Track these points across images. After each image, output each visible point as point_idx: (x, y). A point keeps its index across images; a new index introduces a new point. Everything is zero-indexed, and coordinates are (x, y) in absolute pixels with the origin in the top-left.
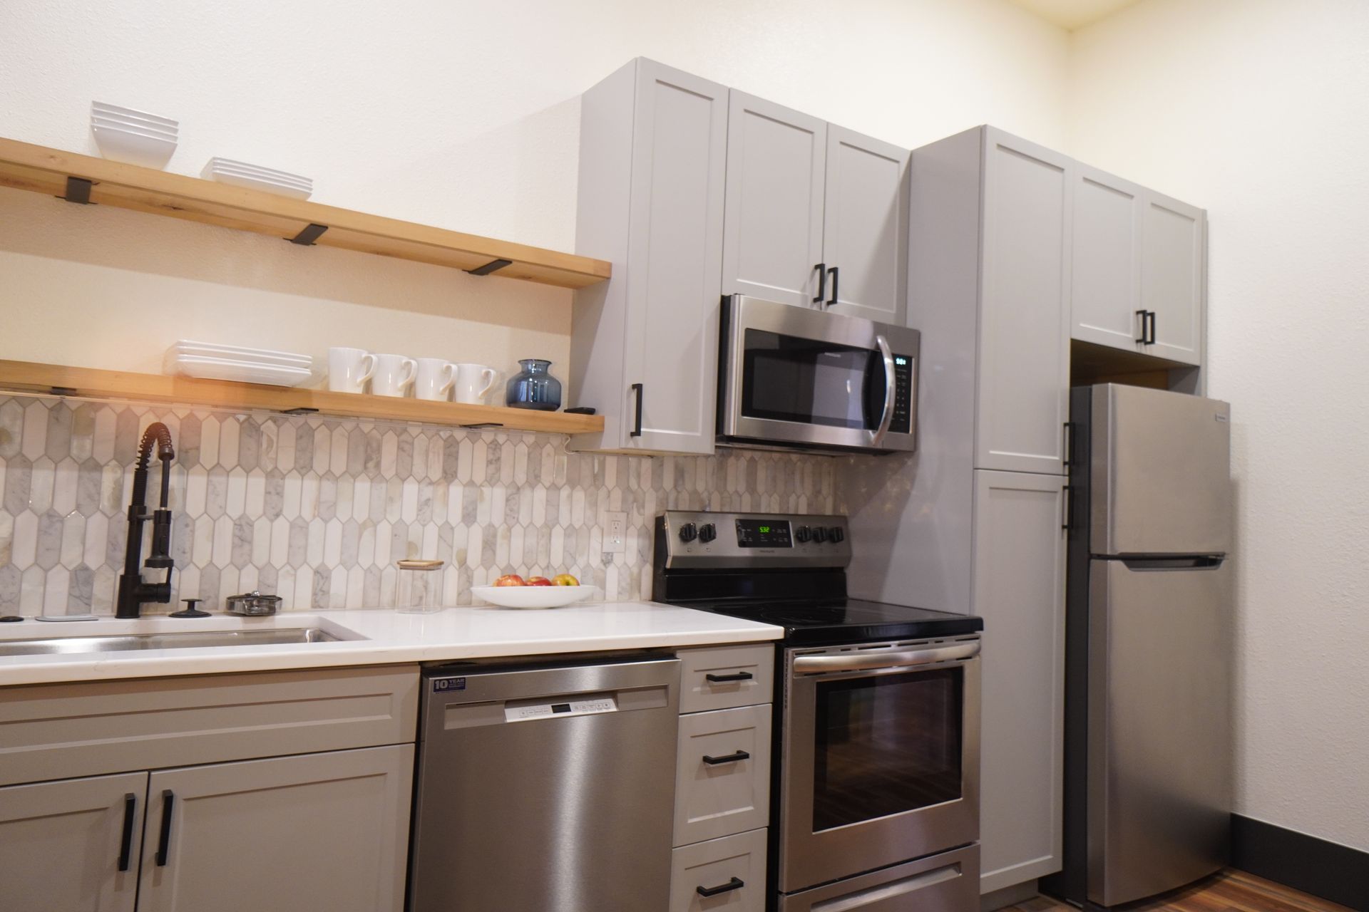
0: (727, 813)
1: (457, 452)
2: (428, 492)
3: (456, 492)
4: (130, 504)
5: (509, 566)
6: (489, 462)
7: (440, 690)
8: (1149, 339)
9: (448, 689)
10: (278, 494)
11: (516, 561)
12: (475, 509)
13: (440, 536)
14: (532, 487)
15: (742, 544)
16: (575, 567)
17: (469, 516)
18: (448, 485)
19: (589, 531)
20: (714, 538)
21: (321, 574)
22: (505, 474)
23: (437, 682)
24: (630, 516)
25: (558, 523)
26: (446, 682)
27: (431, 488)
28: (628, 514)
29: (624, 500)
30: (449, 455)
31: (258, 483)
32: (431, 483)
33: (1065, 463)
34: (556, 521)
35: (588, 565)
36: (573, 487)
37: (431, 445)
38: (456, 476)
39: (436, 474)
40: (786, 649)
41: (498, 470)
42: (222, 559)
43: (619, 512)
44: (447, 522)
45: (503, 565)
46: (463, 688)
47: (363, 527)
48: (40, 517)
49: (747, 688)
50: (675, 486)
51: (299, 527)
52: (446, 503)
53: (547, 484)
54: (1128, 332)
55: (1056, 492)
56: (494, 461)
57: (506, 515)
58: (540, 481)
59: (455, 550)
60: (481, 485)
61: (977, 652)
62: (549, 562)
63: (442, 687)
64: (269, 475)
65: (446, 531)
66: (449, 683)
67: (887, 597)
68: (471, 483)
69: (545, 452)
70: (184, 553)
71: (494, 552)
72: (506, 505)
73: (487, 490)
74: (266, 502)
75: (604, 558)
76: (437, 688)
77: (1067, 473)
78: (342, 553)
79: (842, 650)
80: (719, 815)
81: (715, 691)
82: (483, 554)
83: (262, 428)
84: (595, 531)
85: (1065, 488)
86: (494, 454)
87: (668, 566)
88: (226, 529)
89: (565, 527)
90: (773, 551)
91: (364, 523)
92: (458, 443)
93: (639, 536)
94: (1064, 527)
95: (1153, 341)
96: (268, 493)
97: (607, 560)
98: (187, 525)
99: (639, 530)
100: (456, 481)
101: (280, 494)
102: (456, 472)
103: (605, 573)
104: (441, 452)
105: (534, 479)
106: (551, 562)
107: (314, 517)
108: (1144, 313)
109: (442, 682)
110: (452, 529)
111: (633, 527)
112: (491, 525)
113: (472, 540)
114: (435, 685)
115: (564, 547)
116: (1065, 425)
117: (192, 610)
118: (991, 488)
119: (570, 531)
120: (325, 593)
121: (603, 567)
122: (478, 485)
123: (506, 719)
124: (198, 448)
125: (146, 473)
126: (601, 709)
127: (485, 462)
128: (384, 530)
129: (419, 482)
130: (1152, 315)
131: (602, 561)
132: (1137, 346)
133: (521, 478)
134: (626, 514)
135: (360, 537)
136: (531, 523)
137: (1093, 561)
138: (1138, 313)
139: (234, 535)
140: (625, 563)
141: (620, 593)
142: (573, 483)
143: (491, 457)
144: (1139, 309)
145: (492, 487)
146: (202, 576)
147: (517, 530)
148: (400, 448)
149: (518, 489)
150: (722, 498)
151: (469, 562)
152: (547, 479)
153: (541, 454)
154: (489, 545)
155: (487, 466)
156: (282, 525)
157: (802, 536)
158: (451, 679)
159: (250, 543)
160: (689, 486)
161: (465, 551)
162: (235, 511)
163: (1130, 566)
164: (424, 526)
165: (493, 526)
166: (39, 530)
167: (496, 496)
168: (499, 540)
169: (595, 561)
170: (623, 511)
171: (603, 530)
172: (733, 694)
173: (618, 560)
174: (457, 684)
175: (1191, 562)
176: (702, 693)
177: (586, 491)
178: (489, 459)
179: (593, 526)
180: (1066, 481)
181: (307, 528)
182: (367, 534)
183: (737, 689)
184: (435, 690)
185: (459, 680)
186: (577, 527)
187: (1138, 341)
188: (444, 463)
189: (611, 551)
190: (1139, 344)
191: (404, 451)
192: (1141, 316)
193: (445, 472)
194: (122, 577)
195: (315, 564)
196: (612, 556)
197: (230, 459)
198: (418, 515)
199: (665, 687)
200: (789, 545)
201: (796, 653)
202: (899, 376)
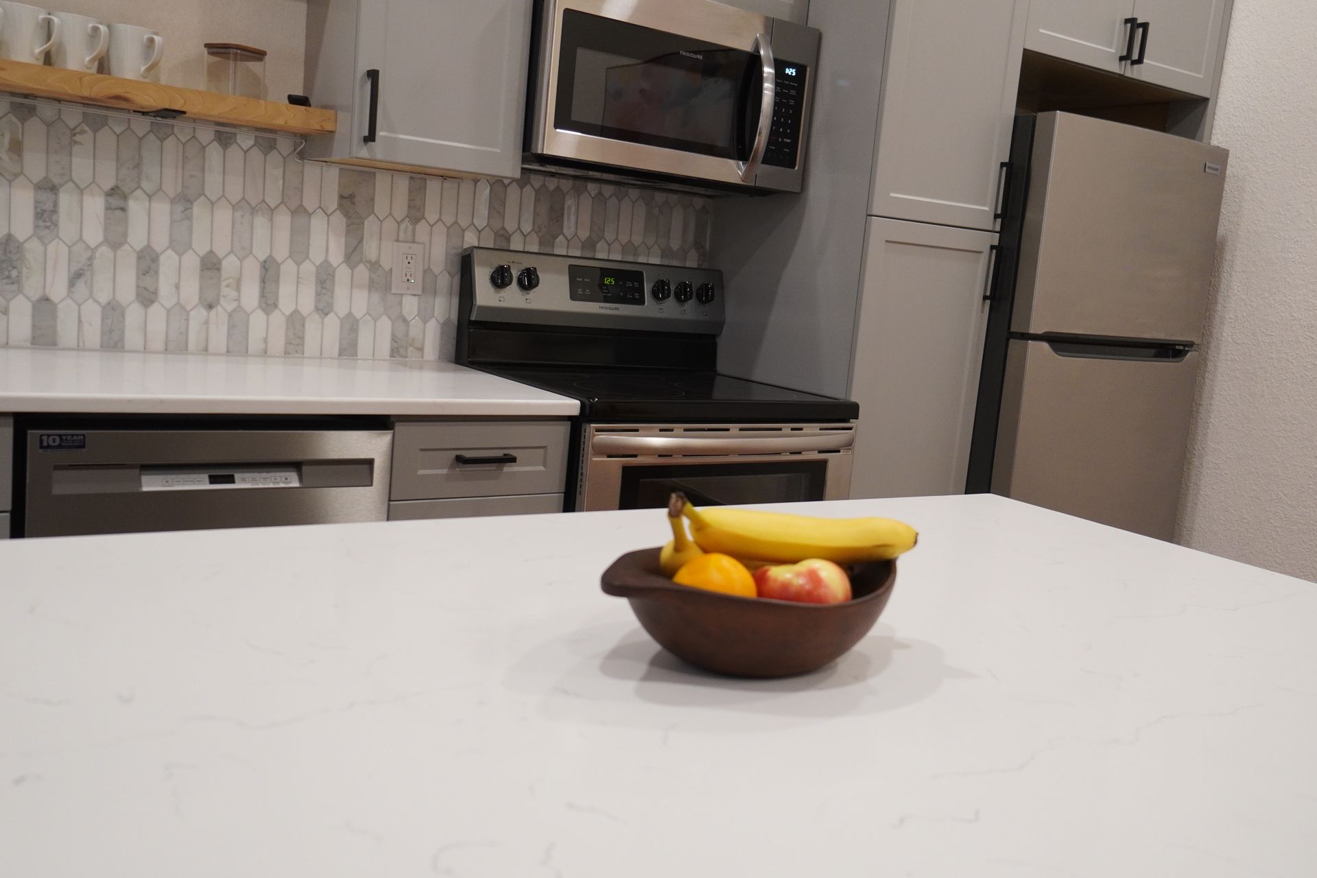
7: (49, 447)
8: (1135, 56)
9: (60, 446)
15: (574, 296)
20: (537, 285)
23: (45, 438)
26: (58, 439)
33: (996, 216)
40: (583, 426)
46: (83, 447)
54: (1111, 48)
55: (981, 252)
61: (849, 445)
63: (51, 443)
66: (61, 439)
67: (758, 376)
76: (45, 444)
77: (998, 228)
79: (661, 430)
82: (201, 291)
85: (992, 247)
87: (473, 318)
90: (618, 309)
94: (985, 298)
95: (1140, 61)
108: (1131, 21)
109: (51, 438)
112: (211, 254)
114: (41, 441)
116: (1003, 165)
118: (887, 241)
123: (141, 486)
126: (278, 483)
130: (1145, 26)
132: (1120, 65)
137: (1012, 341)
138: (1127, 21)
144: (1130, 17)
157: (660, 291)
158: (64, 435)
163: (1056, 350)
174: (73, 441)
175: (1153, 351)
180: (995, 239)
184: (42, 447)
185: (75, 437)
187: (1122, 59)
190: (1123, 62)
192: (1129, 25)
199: (370, 463)
200: (641, 301)
201: (597, 430)
202: (784, 91)
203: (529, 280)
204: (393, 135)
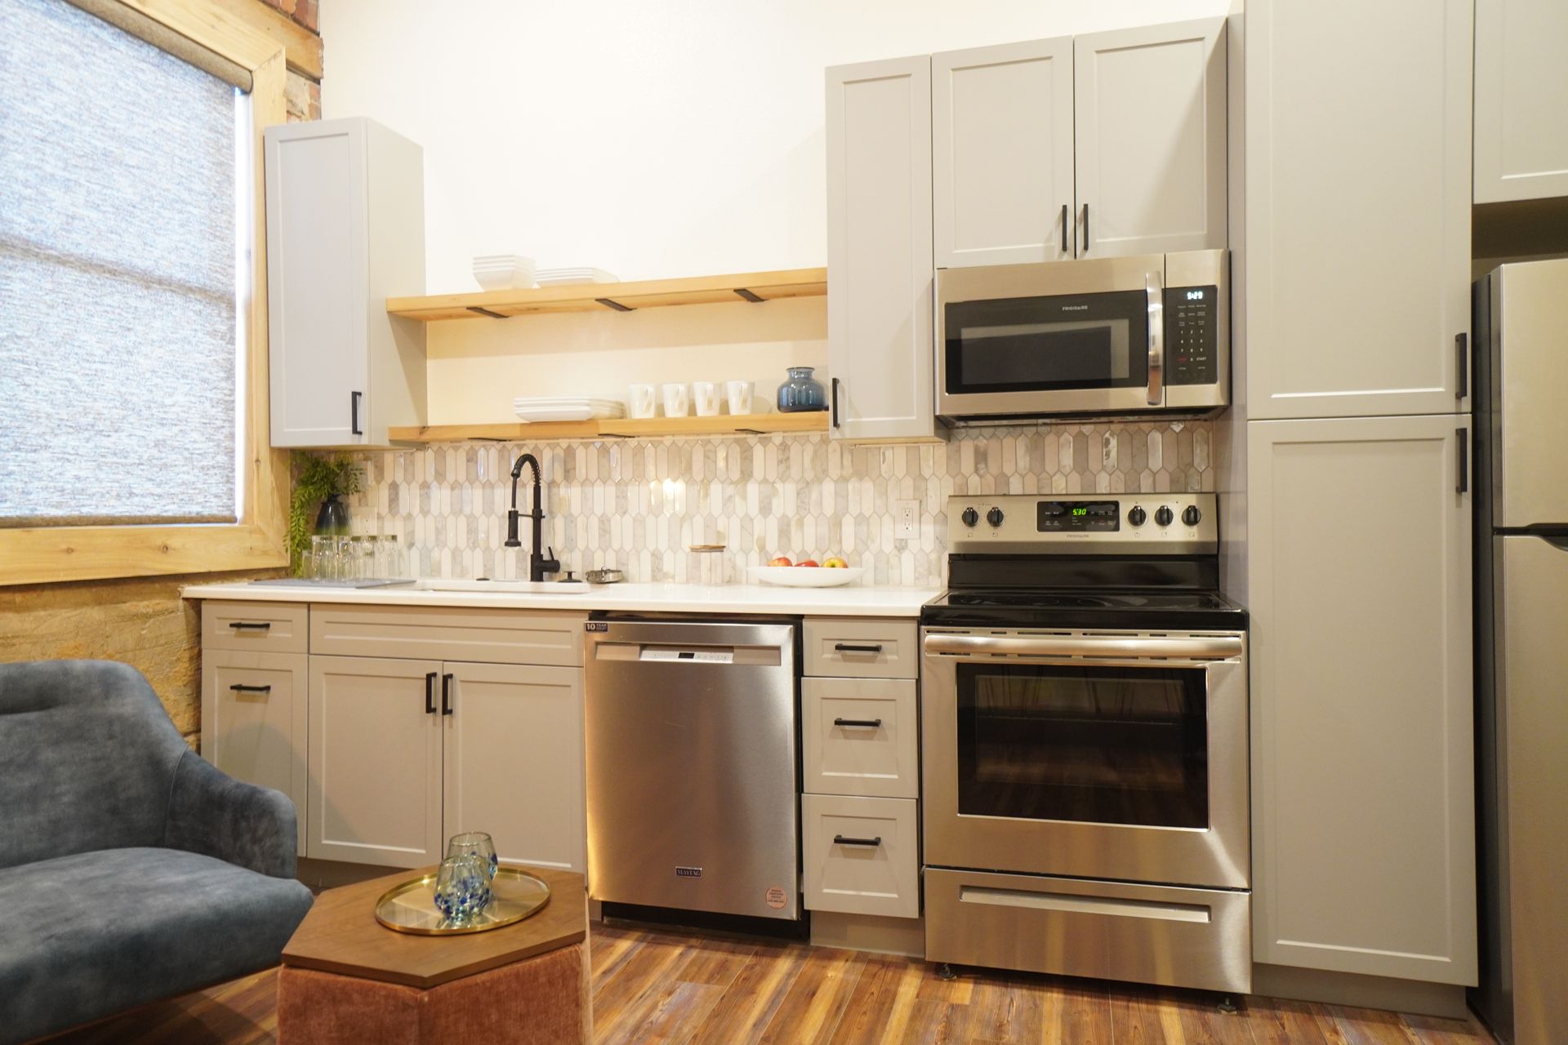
0: (867, 775)
1: (752, 456)
2: (730, 490)
3: (753, 489)
4: (533, 507)
5: (803, 552)
6: (780, 462)
7: (590, 630)
9: (596, 630)
10: (624, 497)
11: (810, 547)
12: (770, 503)
13: (742, 526)
14: (819, 480)
15: (1041, 528)
16: (867, 553)
17: (765, 509)
18: (746, 484)
19: (880, 519)
20: (1002, 522)
21: (656, 556)
22: (795, 471)
24: (924, 503)
25: (848, 512)
27: (732, 486)
28: (921, 502)
29: (916, 488)
30: (745, 458)
31: (611, 490)
32: (732, 483)
34: (846, 511)
35: (881, 551)
36: (861, 479)
37: (730, 452)
38: (752, 476)
39: (735, 475)
41: (788, 468)
42: (594, 545)
43: (910, 499)
44: (747, 515)
45: (798, 551)
46: (606, 631)
47: (683, 520)
48: (499, 518)
49: (886, 661)
50: (976, 470)
51: (639, 521)
52: (744, 497)
53: (835, 478)
55: (1444, 439)
56: (784, 461)
57: (798, 507)
58: (827, 476)
59: (755, 537)
60: (774, 482)
62: (841, 548)
63: (592, 628)
64: (618, 484)
65: (747, 521)
66: (596, 626)
68: (765, 481)
69: (830, 449)
70: (572, 540)
71: (789, 540)
72: (797, 498)
73: (779, 486)
74: (617, 504)
75: (898, 545)
78: (669, 541)
80: (857, 775)
81: (846, 659)
82: (779, 541)
83: (611, 450)
84: (886, 519)
86: (783, 454)
88: (594, 522)
89: (854, 516)
90: (1088, 536)
91: (684, 517)
92: (752, 448)
93: (935, 523)
94: (1460, 490)
96: (617, 497)
97: (901, 546)
98: (572, 522)
99: (934, 517)
100: (752, 479)
101: (625, 497)
102: (752, 472)
103: (900, 559)
104: (739, 457)
105: (821, 476)
106: (844, 548)
107: (648, 513)
109: (592, 625)
110: (752, 520)
111: (927, 513)
112: (784, 516)
113: (768, 529)
114: (588, 627)
115: (856, 535)
116: (1460, 338)
117: (570, 578)
118: (1275, 443)
119: (861, 520)
120: (660, 570)
121: (897, 553)
122: (771, 481)
123: (640, 658)
124: (575, 469)
125: (540, 487)
127: (776, 463)
128: (699, 521)
129: (722, 483)
131: (896, 547)
133: (809, 475)
134: (918, 502)
135: (681, 527)
136: (822, 513)
137: (1494, 539)
139: (599, 528)
140: (921, 549)
141: (916, 578)
142: (860, 474)
143: (781, 457)
145: (784, 482)
146: (583, 556)
147: (809, 520)
148: (706, 457)
149: (808, 483)
150: (1039, 480)
151: (767, 548)
152: (834, 472)
153: (827, 451)
154: (784, 532)
155: (778, 465)
156: (628, 519)
157: (1137, 517)
158: (598, 624)
159: (610, 533)
160: (993, 468)
161: (764, 538)
162: (599, 511)
163: (1557, 545)
164: (729, 518)
165: (787, 516)
166: (500, 526)
167: (786, 492)
168: (793, 529)
169: (888, 548)
170: (915, 499)
171: (894, 517)
172: (870, 665)
173: (913, 545)
174: (602, 628)
176: (833, 660)
177: (874, 482)
178: (780, 459)
179: (884, 514)
180: (1468, 421)
181: (645, 521)
182: (686, 526)
183: (872, 660)
184: (587, 630)
186: (867, 516)
188: (741, 465)
189: (905, 538)
191: (708, 458)
193: (742, 472)
194: (532, 556)
195: (652, 548)
196: (906, 543)
197: (593, 475)
198: (723, 510)
199: (778, 648)
200: (1117, 528)
201: (928, 632)
202: (1190, 314)
203: (996, 518)
204: (858, 420)
